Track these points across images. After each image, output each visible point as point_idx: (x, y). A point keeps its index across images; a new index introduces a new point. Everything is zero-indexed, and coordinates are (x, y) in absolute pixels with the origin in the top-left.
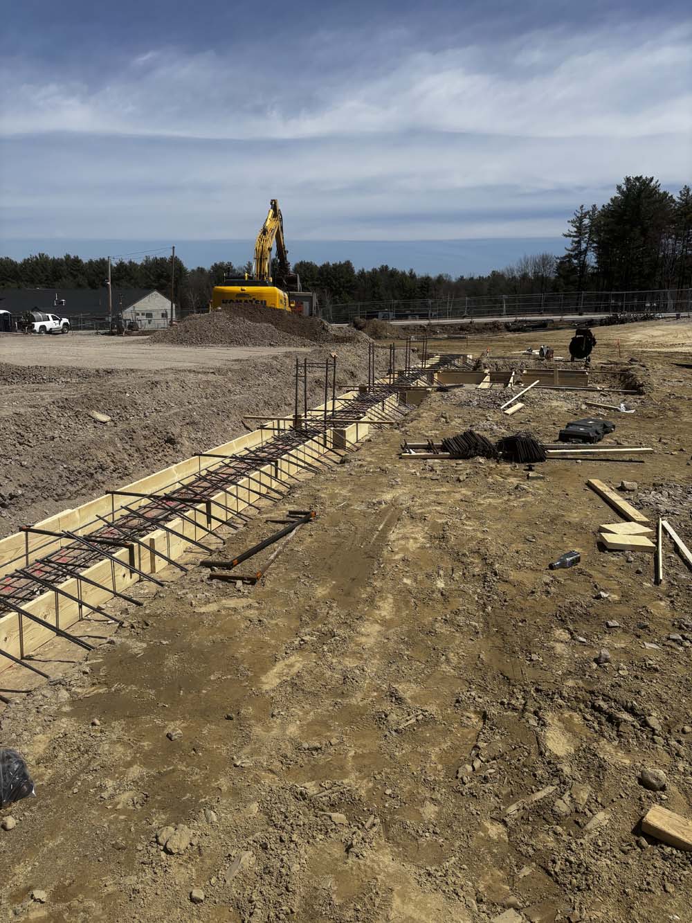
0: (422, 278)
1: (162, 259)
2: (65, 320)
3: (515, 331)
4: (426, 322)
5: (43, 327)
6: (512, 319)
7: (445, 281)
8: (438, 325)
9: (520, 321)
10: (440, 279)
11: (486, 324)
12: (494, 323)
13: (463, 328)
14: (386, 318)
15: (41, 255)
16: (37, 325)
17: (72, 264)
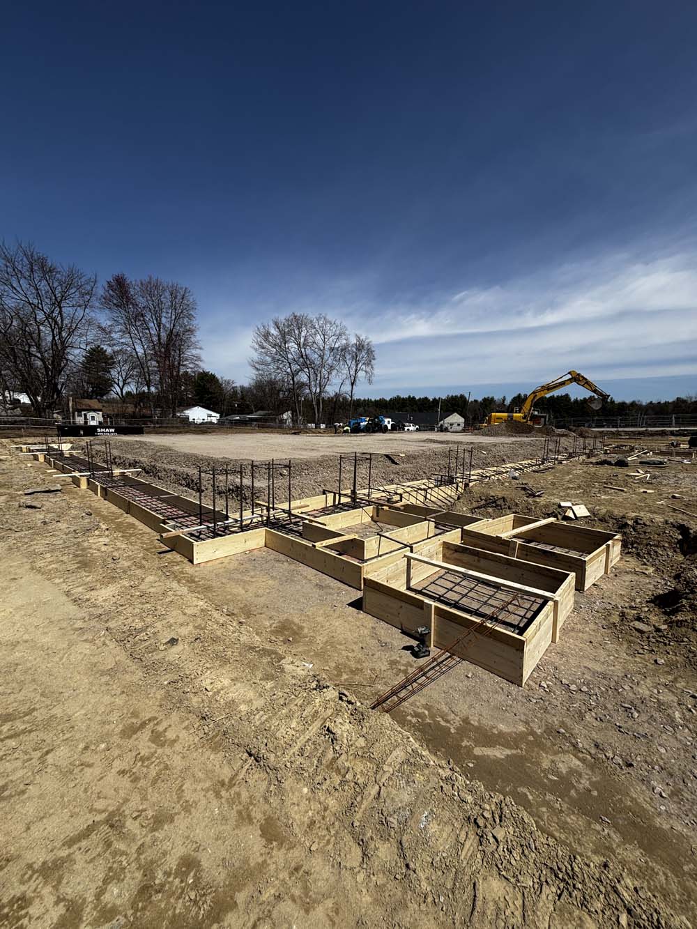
0: (619, 403)
1: (456, 396)
2: (417, 427)
3: (677, 435)
4: (616, 429)
5: (408, 430)
6: (678, 429)
7: (637, 405)
8: (623, 431)
9: (682, 430)
10: (633, 404)
11: (657, 431)
12: (662, 431)
13: (640, 433)
14: (590, 426)
15: (398, 396)
16: (406, 428)
17: (411, 400)
